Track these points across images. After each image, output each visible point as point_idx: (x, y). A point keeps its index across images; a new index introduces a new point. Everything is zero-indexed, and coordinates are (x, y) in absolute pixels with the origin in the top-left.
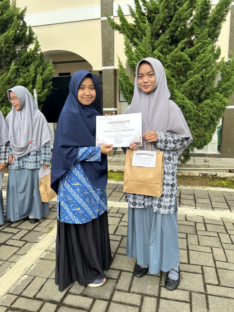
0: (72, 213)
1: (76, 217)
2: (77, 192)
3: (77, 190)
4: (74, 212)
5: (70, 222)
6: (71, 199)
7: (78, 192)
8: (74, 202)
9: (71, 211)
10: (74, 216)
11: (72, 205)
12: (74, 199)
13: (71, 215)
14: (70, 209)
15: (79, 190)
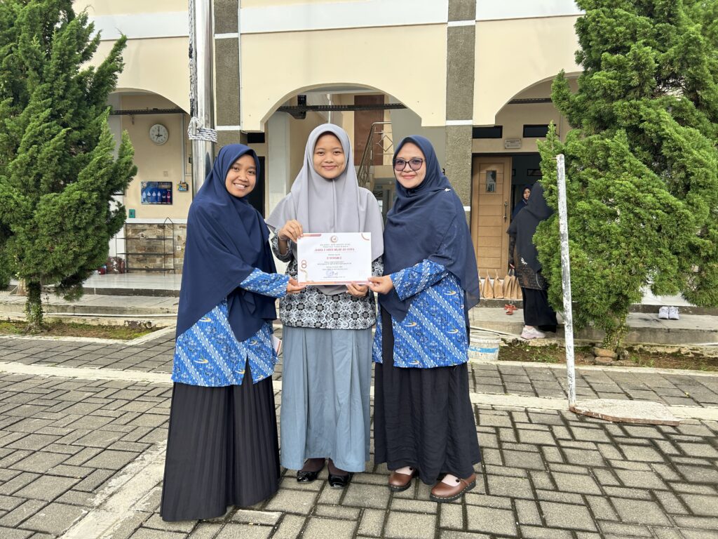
0: (195, 368)
1: (200, 374)
2: (205, 333)
3: (206, 330)
4: (197, 367)
5: (190, 382)
6: (195, 344)
7: (208, 333)
8: (199, 349)
9: (193, 363)
10: (198, 373)
11: (196, 354)
12: (199, 344)
13: (192, 369)
14: (192, 361)
15: (210, 330)
